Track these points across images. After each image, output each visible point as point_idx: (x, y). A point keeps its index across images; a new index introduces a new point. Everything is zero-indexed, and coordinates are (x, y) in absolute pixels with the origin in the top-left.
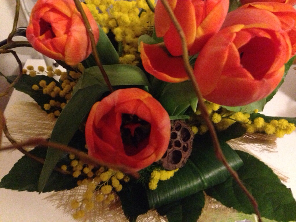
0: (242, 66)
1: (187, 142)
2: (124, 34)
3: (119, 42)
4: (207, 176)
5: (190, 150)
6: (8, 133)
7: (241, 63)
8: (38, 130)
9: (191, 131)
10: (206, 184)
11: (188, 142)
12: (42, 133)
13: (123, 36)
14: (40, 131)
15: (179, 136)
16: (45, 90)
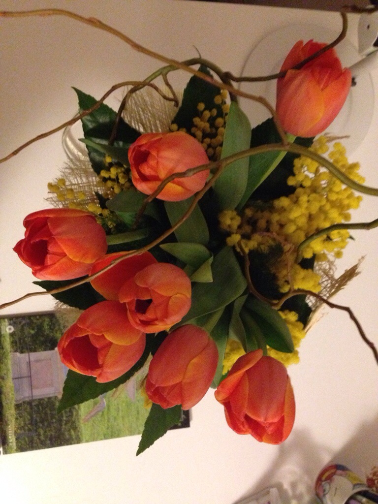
12: (146, 126)
16: (197, 120)
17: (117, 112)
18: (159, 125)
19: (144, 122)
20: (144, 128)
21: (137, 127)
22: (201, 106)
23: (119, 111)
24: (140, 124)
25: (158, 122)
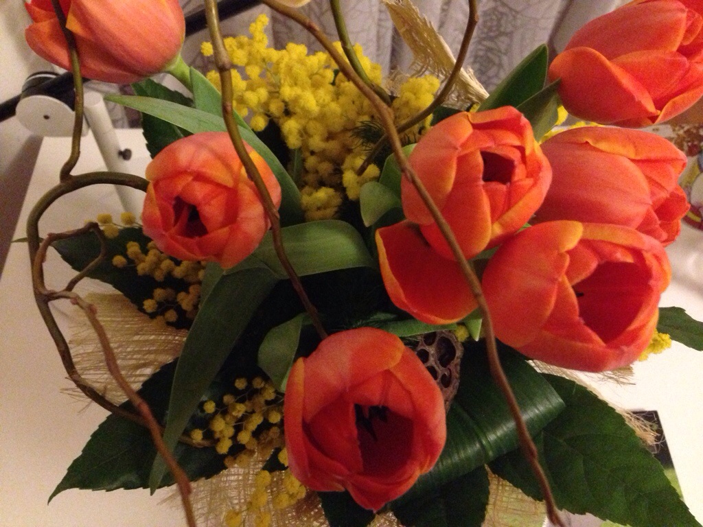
0: (582, 322)
1: (448, 366)
2: (304, 133)
3: (295, 150)
4: (492, 437)
5: (456, 383)
6: (77, 374)
7: (581, 315)
8: (135, 357)
9: (455, 342)
10: (491, 453)
11: (452, 366)
12: (143, 362)
13: (301, 136)
14: (140, 359)
15: (433, 355)
16: (142, 268)
17: (108, 413)
18: (142, 338)
19: (133, 362)
20: (145, 365)
21: (143, 379)
22: (118, 260)
23: (109, 410)
24: (138, 372)
25: (136, 338)
